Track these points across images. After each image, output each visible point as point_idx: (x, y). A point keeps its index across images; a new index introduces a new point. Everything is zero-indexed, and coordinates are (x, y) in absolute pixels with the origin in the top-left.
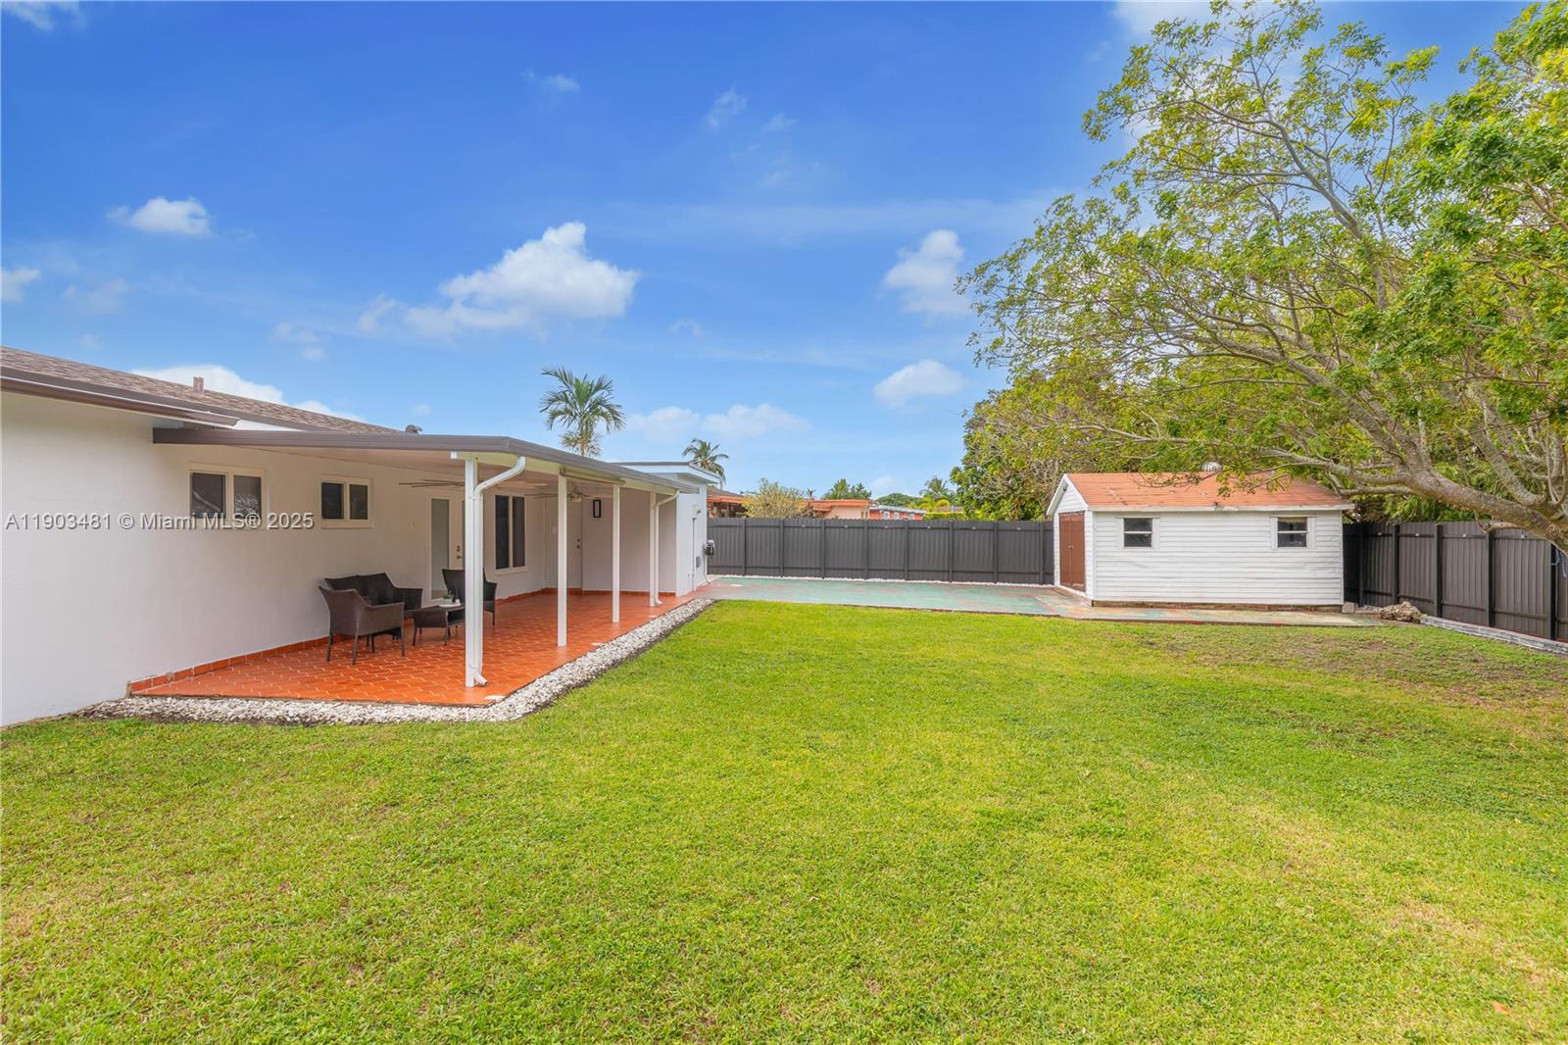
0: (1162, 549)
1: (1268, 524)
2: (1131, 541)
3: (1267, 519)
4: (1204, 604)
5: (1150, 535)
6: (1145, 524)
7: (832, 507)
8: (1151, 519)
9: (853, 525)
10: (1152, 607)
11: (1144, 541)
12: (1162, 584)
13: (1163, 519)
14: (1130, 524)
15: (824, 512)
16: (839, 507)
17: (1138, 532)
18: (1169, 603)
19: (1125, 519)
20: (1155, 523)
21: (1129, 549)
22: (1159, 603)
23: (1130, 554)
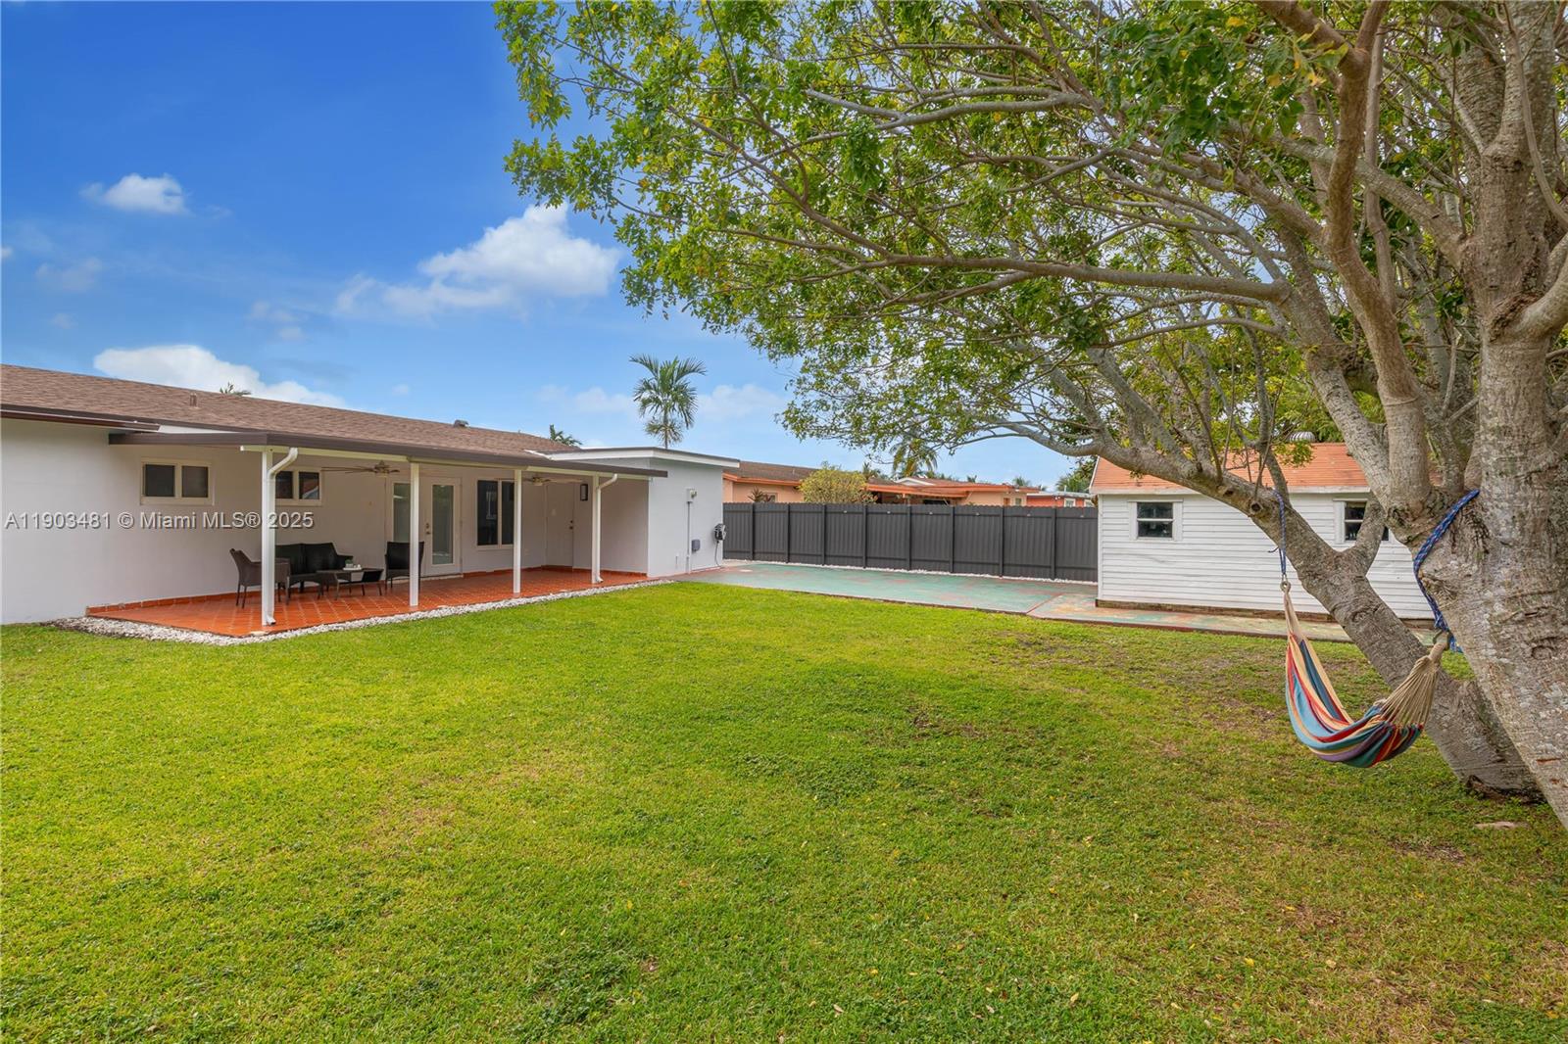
0: (1185, 541)
1: (1331, 510)
2: (1145, 530)
3: (1330, 503)
4: (1238, 610)
5: (1171, 523)
6: (1164, 509)
7: (968, 493)
8: (1171, 504)
9: (987, 512)
10: (1170, 610)
11: (1163, 530)
12: (1185, 584)
13: (1187, 503)
14: (1145, 509)
15: (960, 499)
16: (974, 492)
17: (1155, 521)
18: (1193, 607)
19: (1139, 504)
20: (1177, 509)
21: (1143, 539)
22: (1180, 606)
23: (1144, 546)
